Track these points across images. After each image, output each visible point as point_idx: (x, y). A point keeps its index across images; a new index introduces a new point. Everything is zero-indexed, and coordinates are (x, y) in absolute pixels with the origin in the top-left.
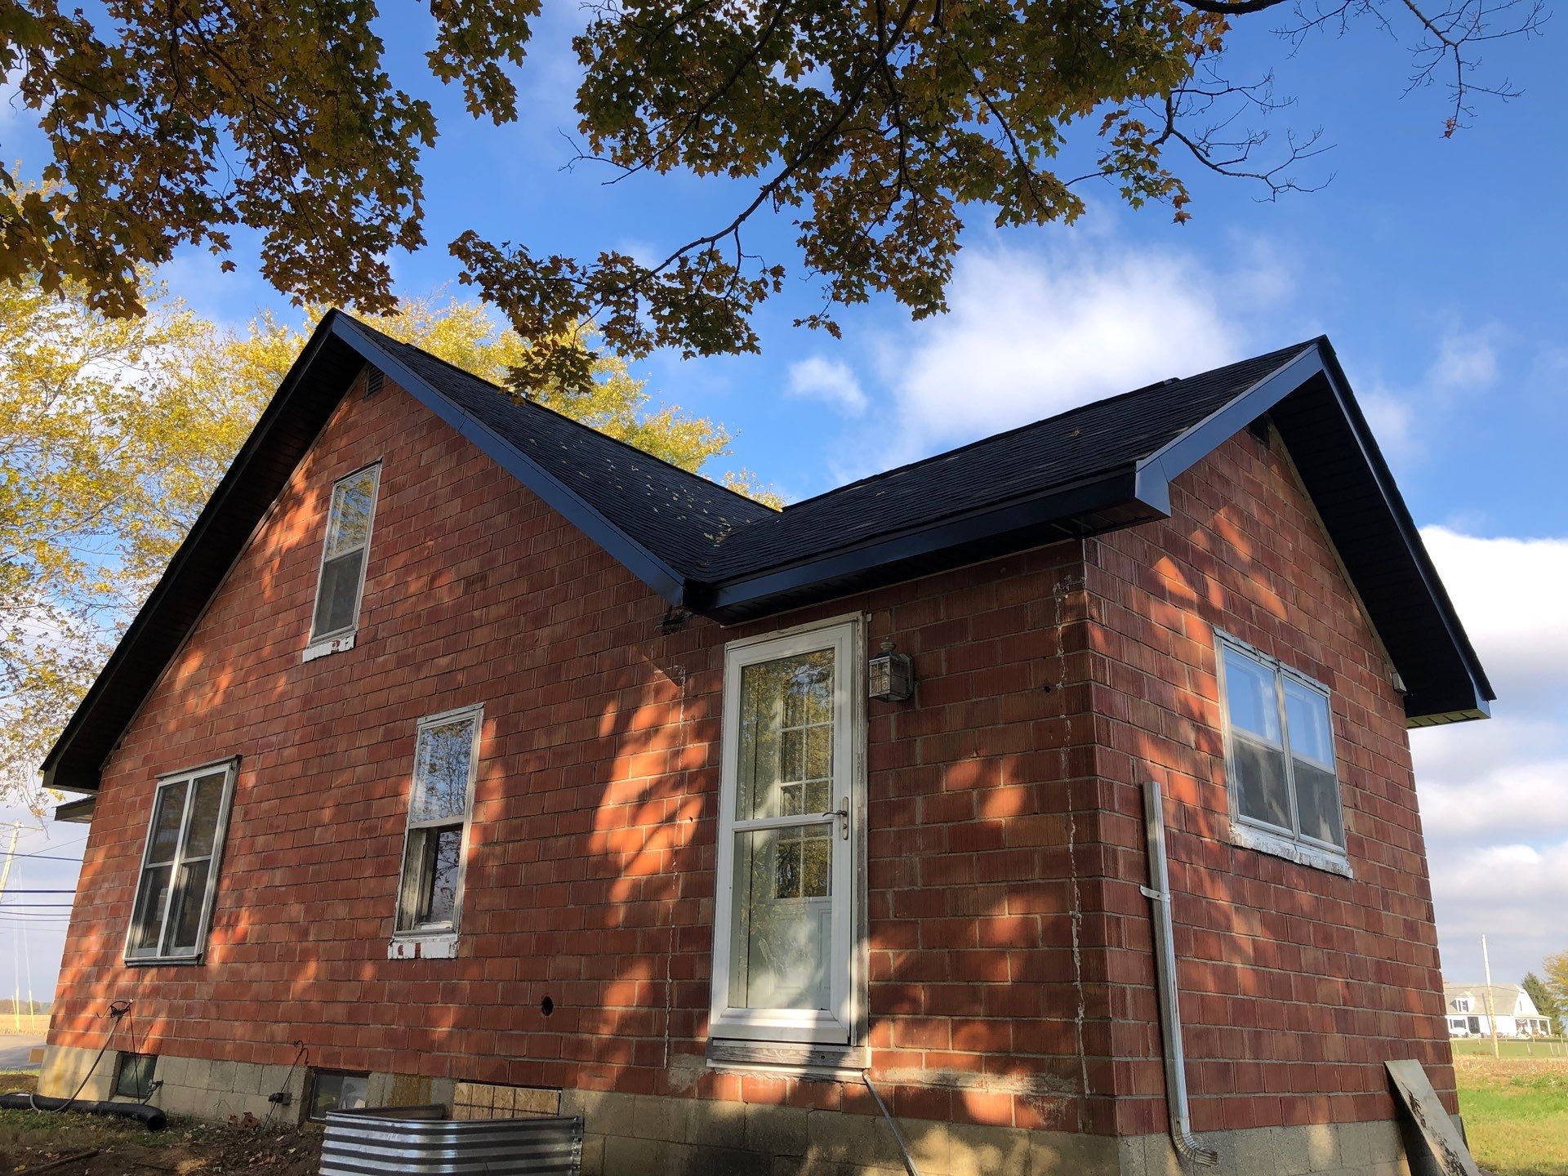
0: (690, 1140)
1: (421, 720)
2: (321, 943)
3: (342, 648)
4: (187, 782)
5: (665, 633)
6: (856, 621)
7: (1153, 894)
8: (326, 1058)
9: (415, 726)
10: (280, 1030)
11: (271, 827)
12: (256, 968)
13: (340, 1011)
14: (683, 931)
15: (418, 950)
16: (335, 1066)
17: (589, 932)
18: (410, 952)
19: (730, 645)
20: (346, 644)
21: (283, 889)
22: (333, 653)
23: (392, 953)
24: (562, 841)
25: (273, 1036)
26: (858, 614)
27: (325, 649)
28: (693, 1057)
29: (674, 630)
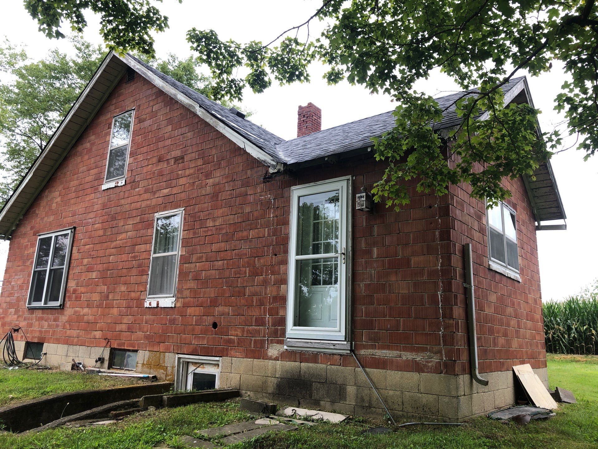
0: (277, 376)
1: (156, 214)
2: (115, 301)
3: (119, 184)
4: (51, 237)
5: (264, 182)
6: (348, 180)
7: (468, 286)
8: (118, 345)
9: (154, 216)
10: (98, 334)
11: (90, 255)
12: (86, 310)
13: (124, 327)
14: (273, 297)
15: (158, 304)
16: (123, 348)
17: (233, 298)
18: (154, 305)
19: (293, 188)
20: (122, 183)
21: (97, 280)
22: (116, 187)
23: (147, 305)
24: (220, 263)
25: (95, 336)
26: (349, 177)
27: (112, 185)
28: (278, 345)
29: (268, 182)
